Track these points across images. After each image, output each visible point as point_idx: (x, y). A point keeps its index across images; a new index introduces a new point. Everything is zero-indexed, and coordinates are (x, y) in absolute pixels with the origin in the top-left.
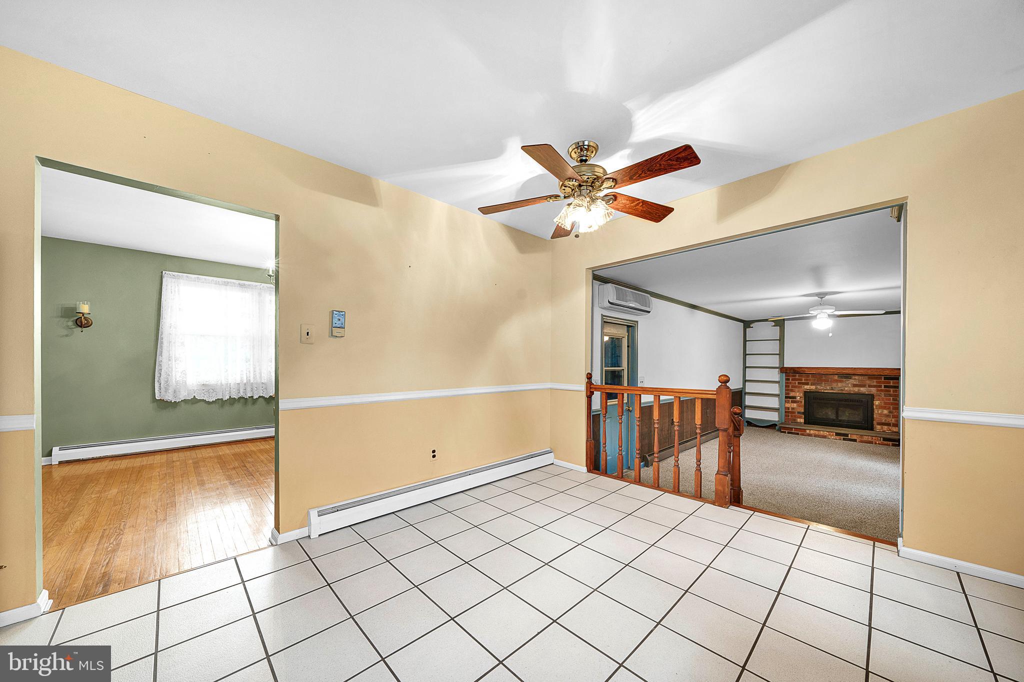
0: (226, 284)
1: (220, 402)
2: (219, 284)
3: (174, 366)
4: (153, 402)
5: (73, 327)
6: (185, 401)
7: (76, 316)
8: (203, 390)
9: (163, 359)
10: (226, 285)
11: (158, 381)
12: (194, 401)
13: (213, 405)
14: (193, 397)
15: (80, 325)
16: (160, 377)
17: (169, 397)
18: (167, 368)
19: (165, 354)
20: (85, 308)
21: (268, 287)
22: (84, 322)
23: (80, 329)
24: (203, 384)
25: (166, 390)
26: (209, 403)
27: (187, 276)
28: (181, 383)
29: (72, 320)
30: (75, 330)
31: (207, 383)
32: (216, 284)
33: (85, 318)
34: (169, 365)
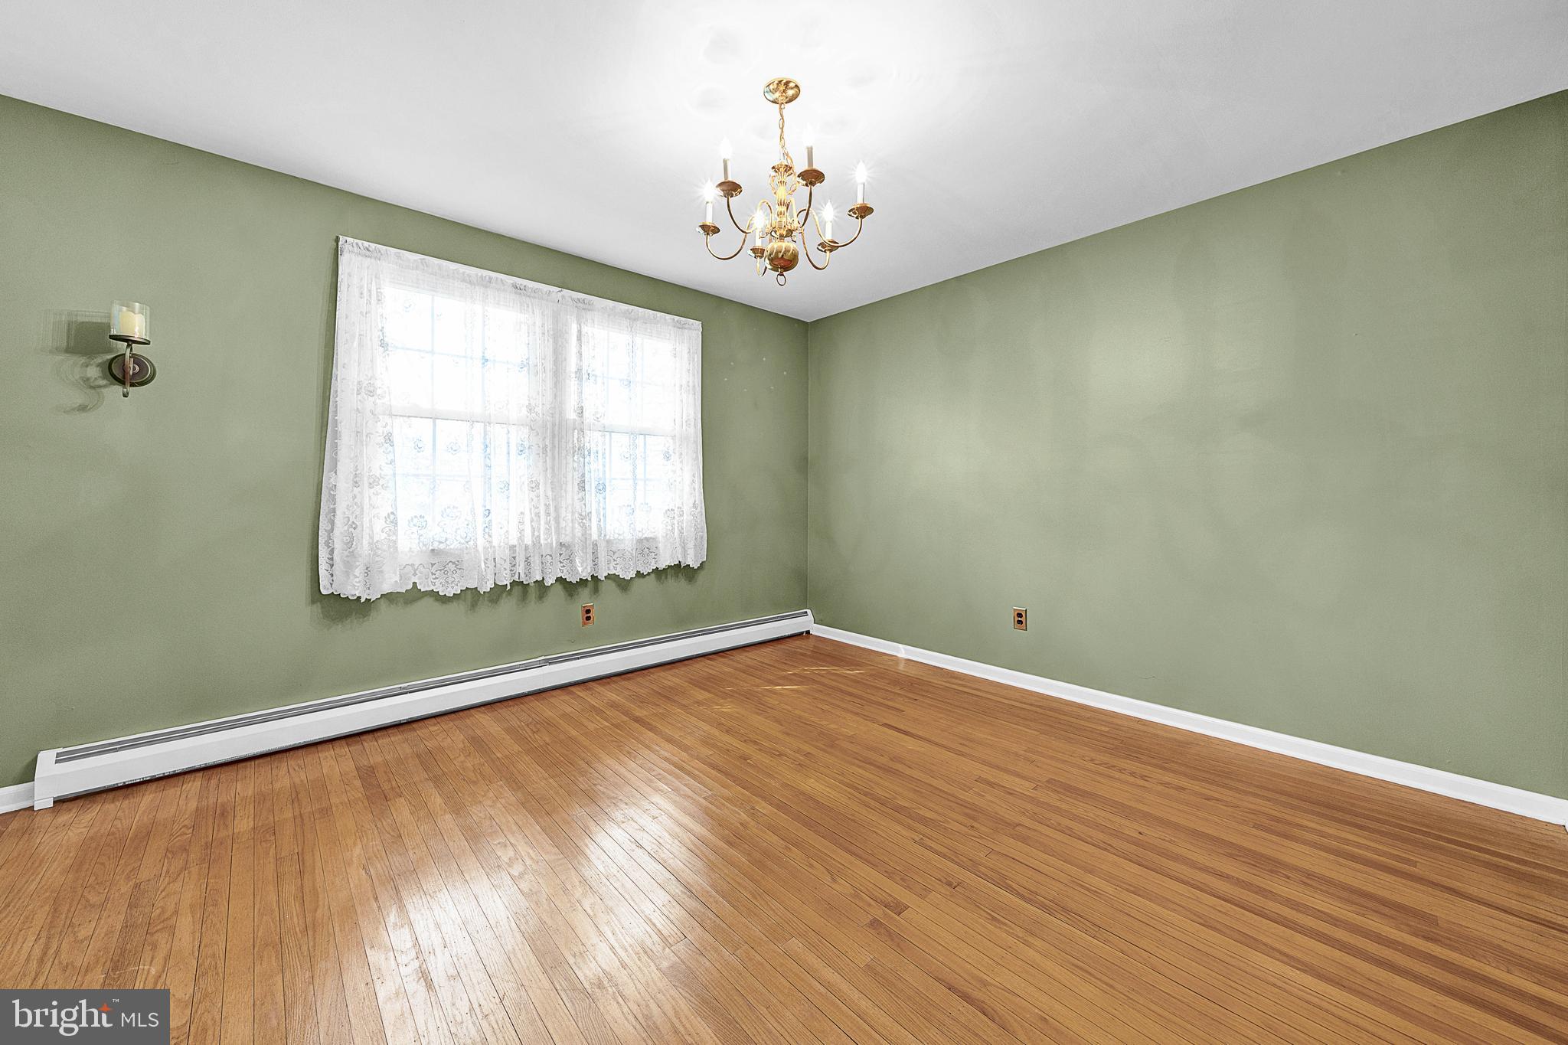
0: (486, 284)
1: (471, 597)
2: (470, 283)
3: (366, 501)
4: (313, 602)
5: (104, 382)
6: (390, 597)
7: (110, 350)
8: (433, 565)
9: (340, 481)
10: (486, 287)
11: (327, 544)
12: (414, 595)
13: (454, 605)
14: (410, 587)
15: (120, 376)
16: (332, 530)
17: (353, 588)
18: (348, 507)
19: (345, 466)
20: (134, 323)
21: (573, 300)
22: (132, 368)
23: (118, 389)
24: (433, 550)
25: (349, 566)
26: (444, 600)
27: (399, 257)
28: (384, 547)
29: (99, 360)
30: (104, 391)
31: (442, 546)
32: (464, 280)
33: (133, 356)
34: (355, 497)
